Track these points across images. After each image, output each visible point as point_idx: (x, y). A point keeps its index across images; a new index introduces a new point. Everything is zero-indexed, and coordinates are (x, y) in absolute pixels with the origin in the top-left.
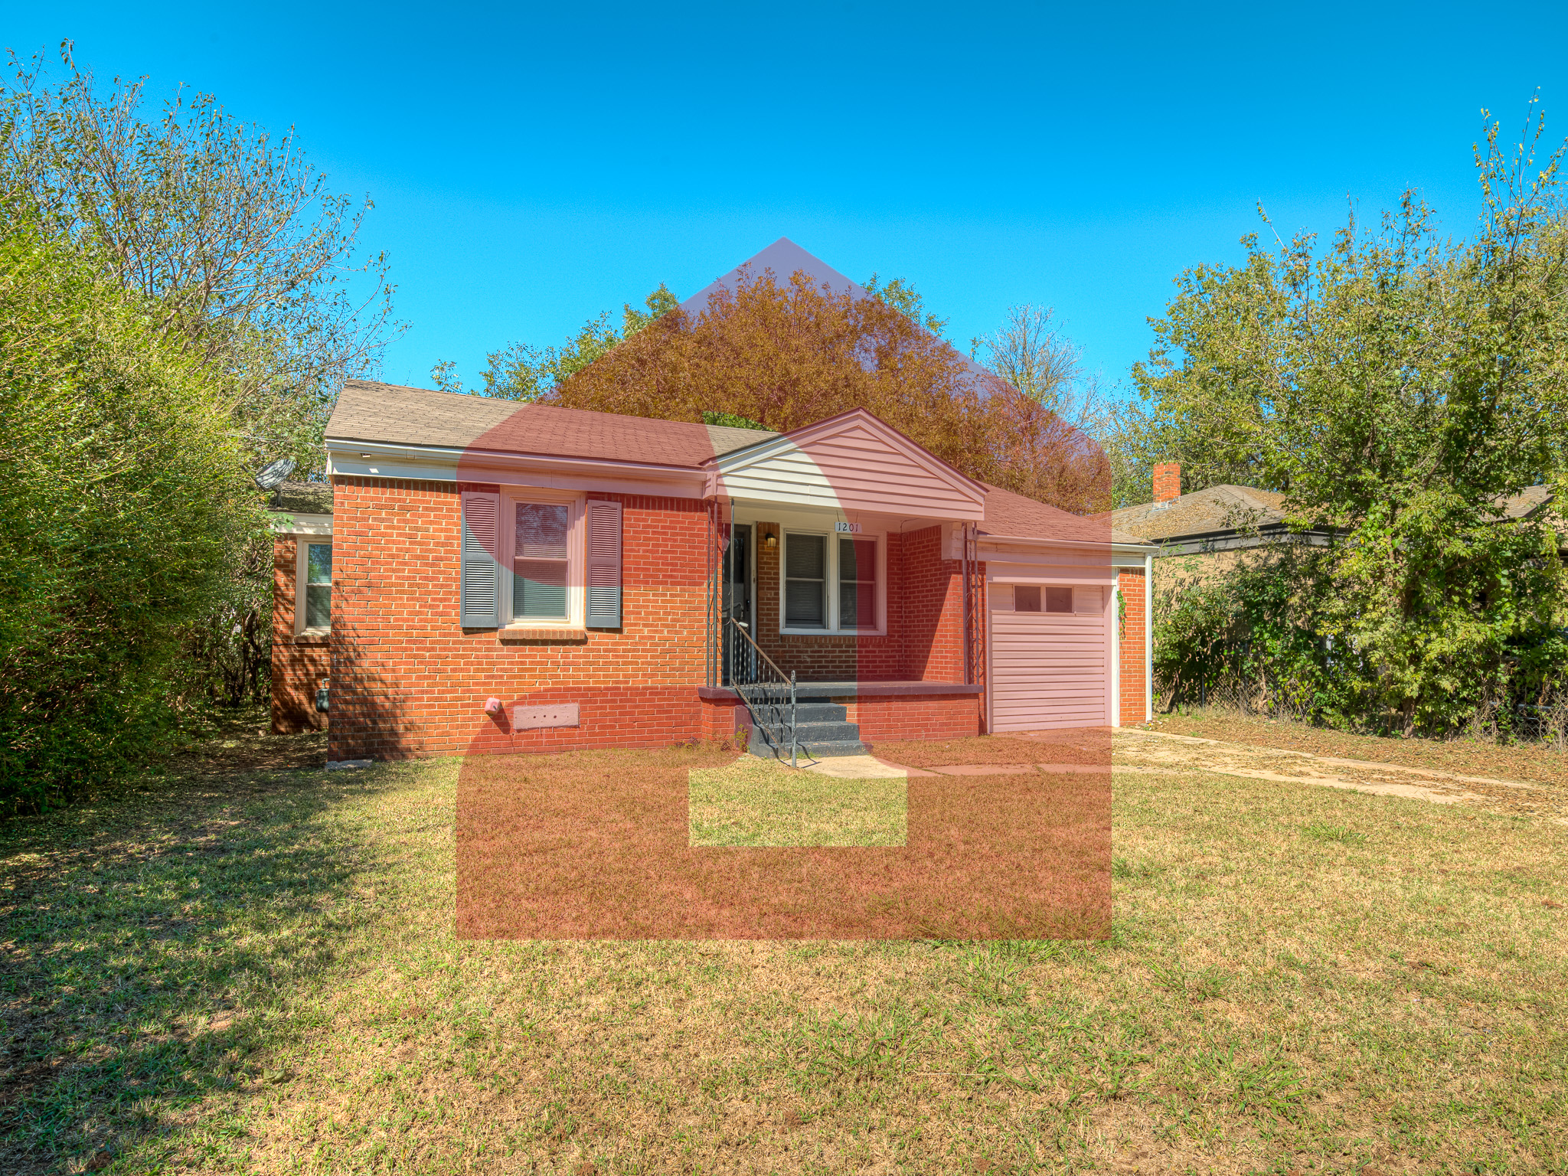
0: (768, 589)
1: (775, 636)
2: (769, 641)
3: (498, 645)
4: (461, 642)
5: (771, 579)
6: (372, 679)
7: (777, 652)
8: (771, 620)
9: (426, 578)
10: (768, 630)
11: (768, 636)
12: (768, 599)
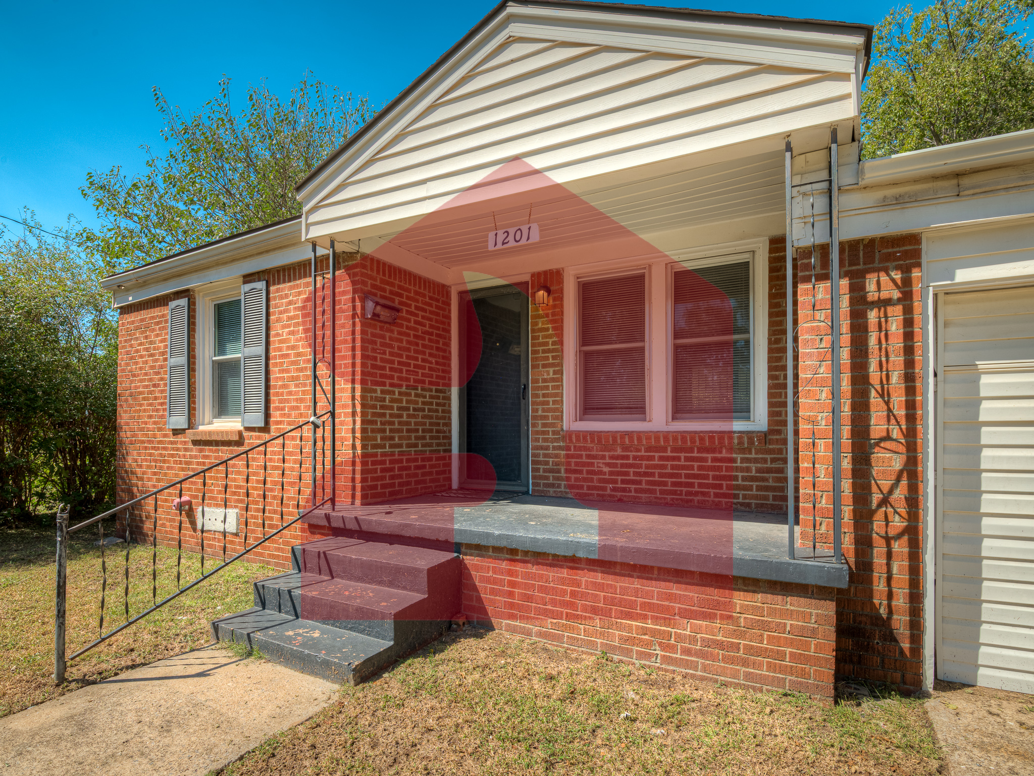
0: (544, 366)
1: (554, 433)
2: (545, 440)
3: (190, 446)
4: (172, 443)
5: (549, 351)
6: (132, 473)
7: (557, 456)
8: (549, 410)
9: (154, 386)
10: (544, 425)
11: (544, 433)
12: (545, 381)
